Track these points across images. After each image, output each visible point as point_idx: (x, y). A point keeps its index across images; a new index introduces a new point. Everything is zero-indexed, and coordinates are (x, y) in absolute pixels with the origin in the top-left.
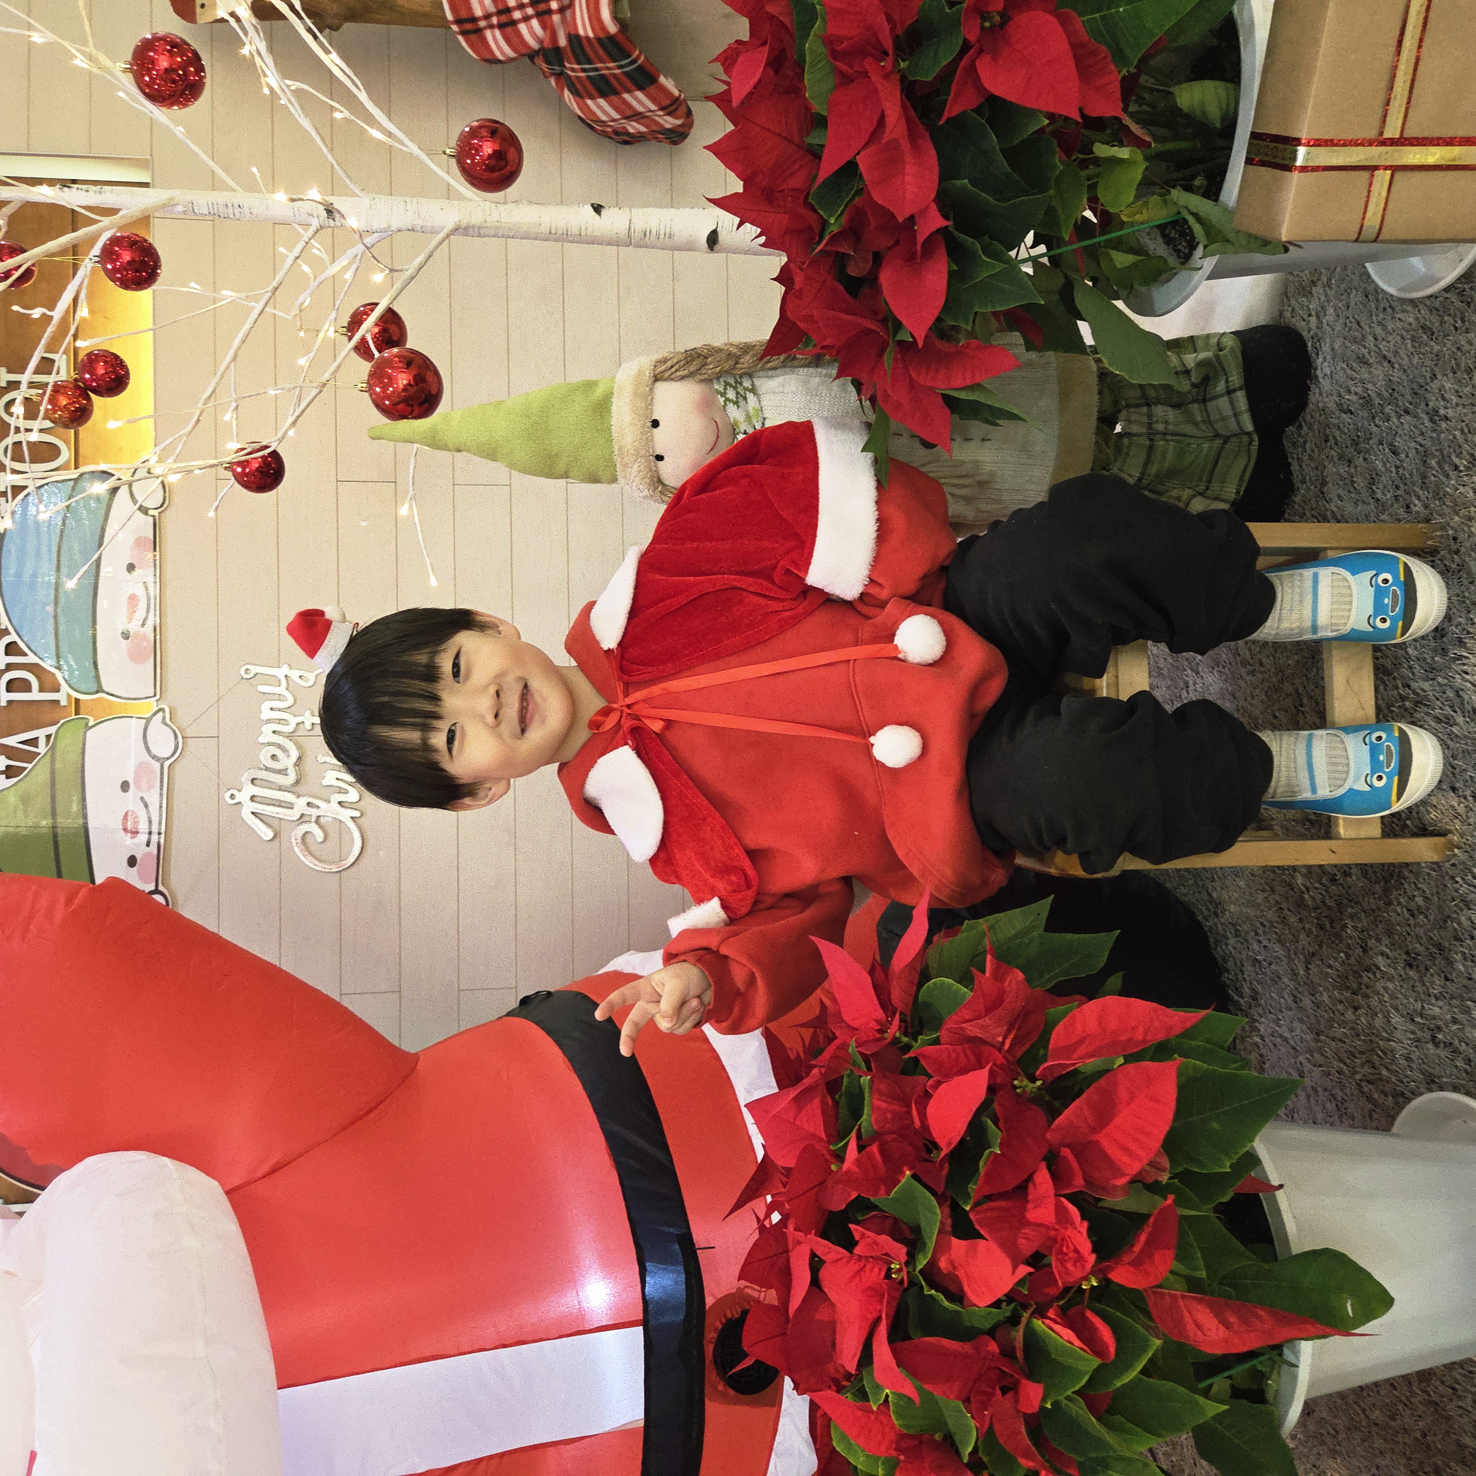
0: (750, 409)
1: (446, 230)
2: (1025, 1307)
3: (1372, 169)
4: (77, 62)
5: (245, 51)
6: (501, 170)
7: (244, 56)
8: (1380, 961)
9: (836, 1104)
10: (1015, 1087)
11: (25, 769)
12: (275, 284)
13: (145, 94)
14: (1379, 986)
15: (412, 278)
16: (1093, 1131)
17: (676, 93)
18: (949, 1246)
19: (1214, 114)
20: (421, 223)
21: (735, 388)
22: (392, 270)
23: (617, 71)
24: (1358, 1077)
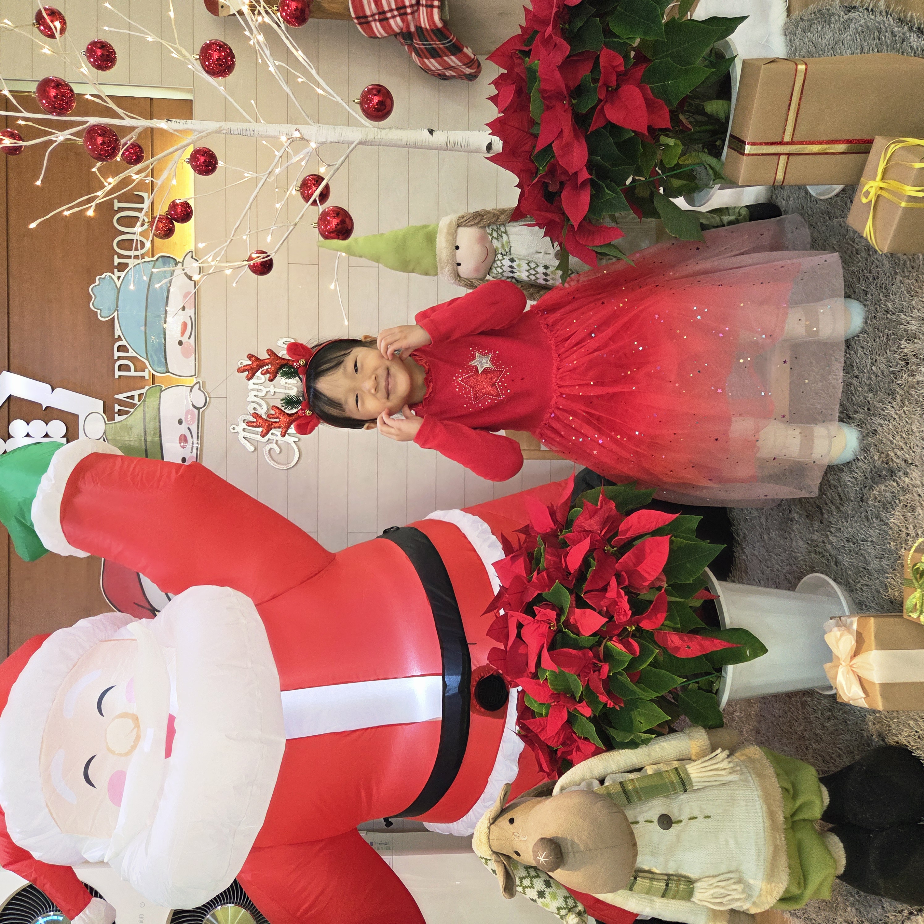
0: (504, 243)
1: (355, 144)
2: (604, 639)
3: (779, 155)
4: (173, 55)
5: (251, 43)
6: (382, 111)
7: (250, 45)
8: (796, 516)
9: (531, 562)
10: (605, 550)
11: (129, 412)
12: (270, 170)
13: (205, 70)
14: (794, 528)
15: (338, 169)
16: (635, 566)
17: (473, 56)
18: (574, 612)
19: (722, 116)
20: (342, 139)
21: (497, 231)
22: (329, 166)
23: (441, 46)
24: (784, 571)
